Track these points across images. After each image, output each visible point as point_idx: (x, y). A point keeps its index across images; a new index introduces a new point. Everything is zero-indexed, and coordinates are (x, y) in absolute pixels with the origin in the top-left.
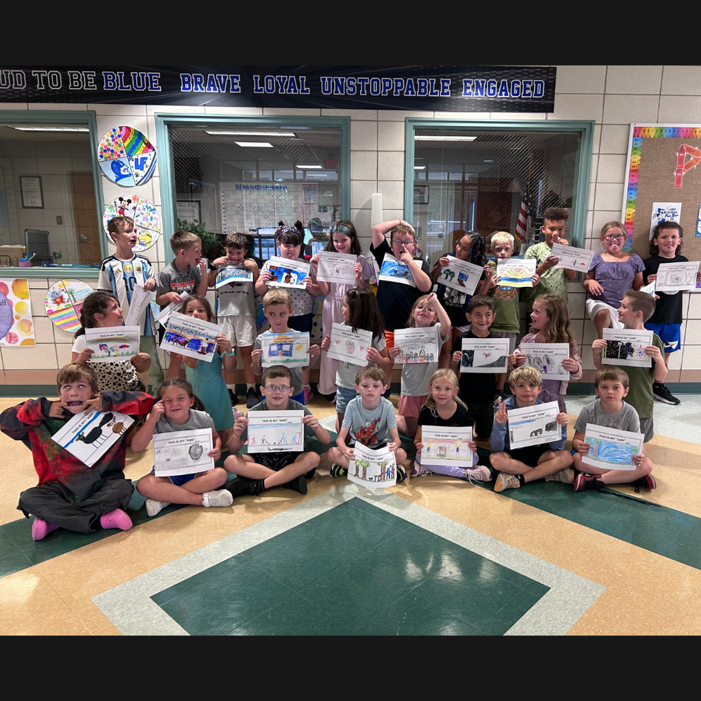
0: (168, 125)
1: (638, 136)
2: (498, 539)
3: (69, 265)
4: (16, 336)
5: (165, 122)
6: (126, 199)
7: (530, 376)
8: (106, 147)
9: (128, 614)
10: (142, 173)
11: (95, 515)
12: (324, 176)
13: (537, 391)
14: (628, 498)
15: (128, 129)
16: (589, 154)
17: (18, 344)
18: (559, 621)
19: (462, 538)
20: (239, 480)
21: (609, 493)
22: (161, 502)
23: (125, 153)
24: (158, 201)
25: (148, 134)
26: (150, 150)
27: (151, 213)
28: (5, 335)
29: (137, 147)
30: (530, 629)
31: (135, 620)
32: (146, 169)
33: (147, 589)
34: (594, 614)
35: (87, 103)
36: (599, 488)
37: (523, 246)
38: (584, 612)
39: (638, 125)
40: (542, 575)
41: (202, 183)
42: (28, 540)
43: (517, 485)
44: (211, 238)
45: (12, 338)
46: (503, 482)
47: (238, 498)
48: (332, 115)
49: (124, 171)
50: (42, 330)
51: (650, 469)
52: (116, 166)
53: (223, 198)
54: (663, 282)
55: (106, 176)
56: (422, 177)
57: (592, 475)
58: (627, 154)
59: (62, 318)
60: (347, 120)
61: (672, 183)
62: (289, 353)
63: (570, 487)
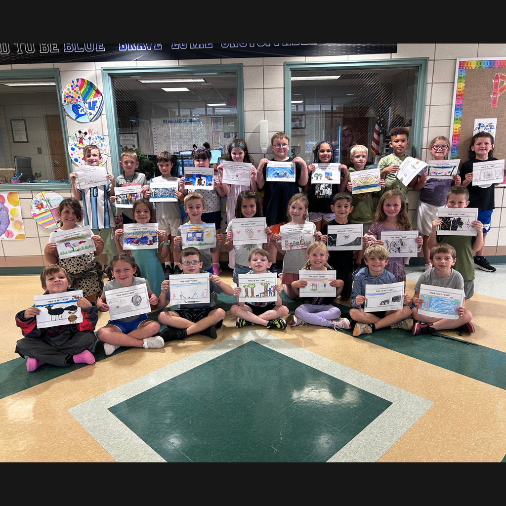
0: (111, 76)
1: (462, 68)
2: (355, 369)
3: (46, 181)
4: (12, 233)
5: (109, 74)
6: (83, 131)
7: (379, 252)
8: (67, 94)
9: (93, 420)
10: (94, 113)
11: (69, 354)
12: (228, 111)
13: (384, 263)
14: (453, 339)
15: (83, 80)
16: (425, 83)
17: (14, 238)
18: (398, 426)
19: (328, 368)
20: (169, 329)
21: (439, 336)
22: (114, 345)
23: (81, 98)
24: (106, 132)
25: (97, 83)
26: (99, 95)
27: (101, 141)
28: (4, 232)
29: (90, 94)
30: (376, 431)
31: (98, 424)
32: (96, 110)
33: (106, 403)
34: (425, 421)
35: (53, 62)
36: (432, 332)
37: (377, 157)
38: (417, 419)
39: (463, 60)
40: (387, 393)
41: (139, 119)
42: (24, 371)
43: (370, 331)
44: (145, 158)
45: (9, 234)
46: (359, 329)
47: (168, 342)
48: (229, 63)
49: (81, 111)
50: (29, 229)
51: (470, 319)
52: (76, 108)
53: (154, 130)
54: (478, 178)
55: (68, 115)
56: (301, 109)
57: (426, 323)
58: (454, 83)
59: (43, 219)
60: (241, 66)
61: (490, 103)
62: (201, 239)
63: (409, 332)
